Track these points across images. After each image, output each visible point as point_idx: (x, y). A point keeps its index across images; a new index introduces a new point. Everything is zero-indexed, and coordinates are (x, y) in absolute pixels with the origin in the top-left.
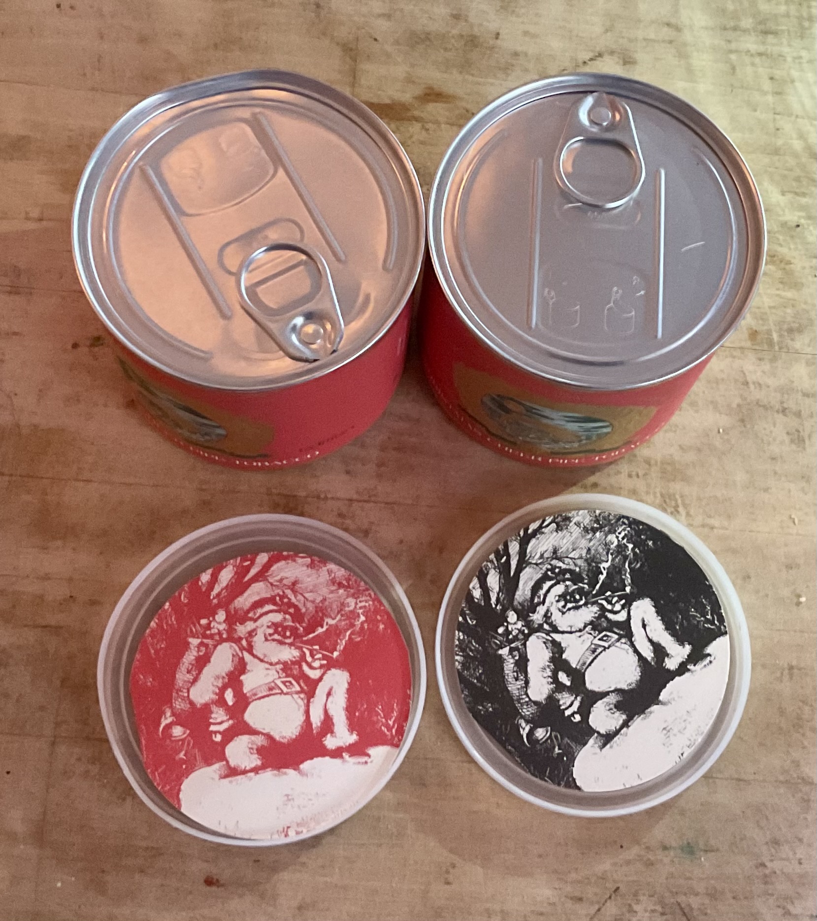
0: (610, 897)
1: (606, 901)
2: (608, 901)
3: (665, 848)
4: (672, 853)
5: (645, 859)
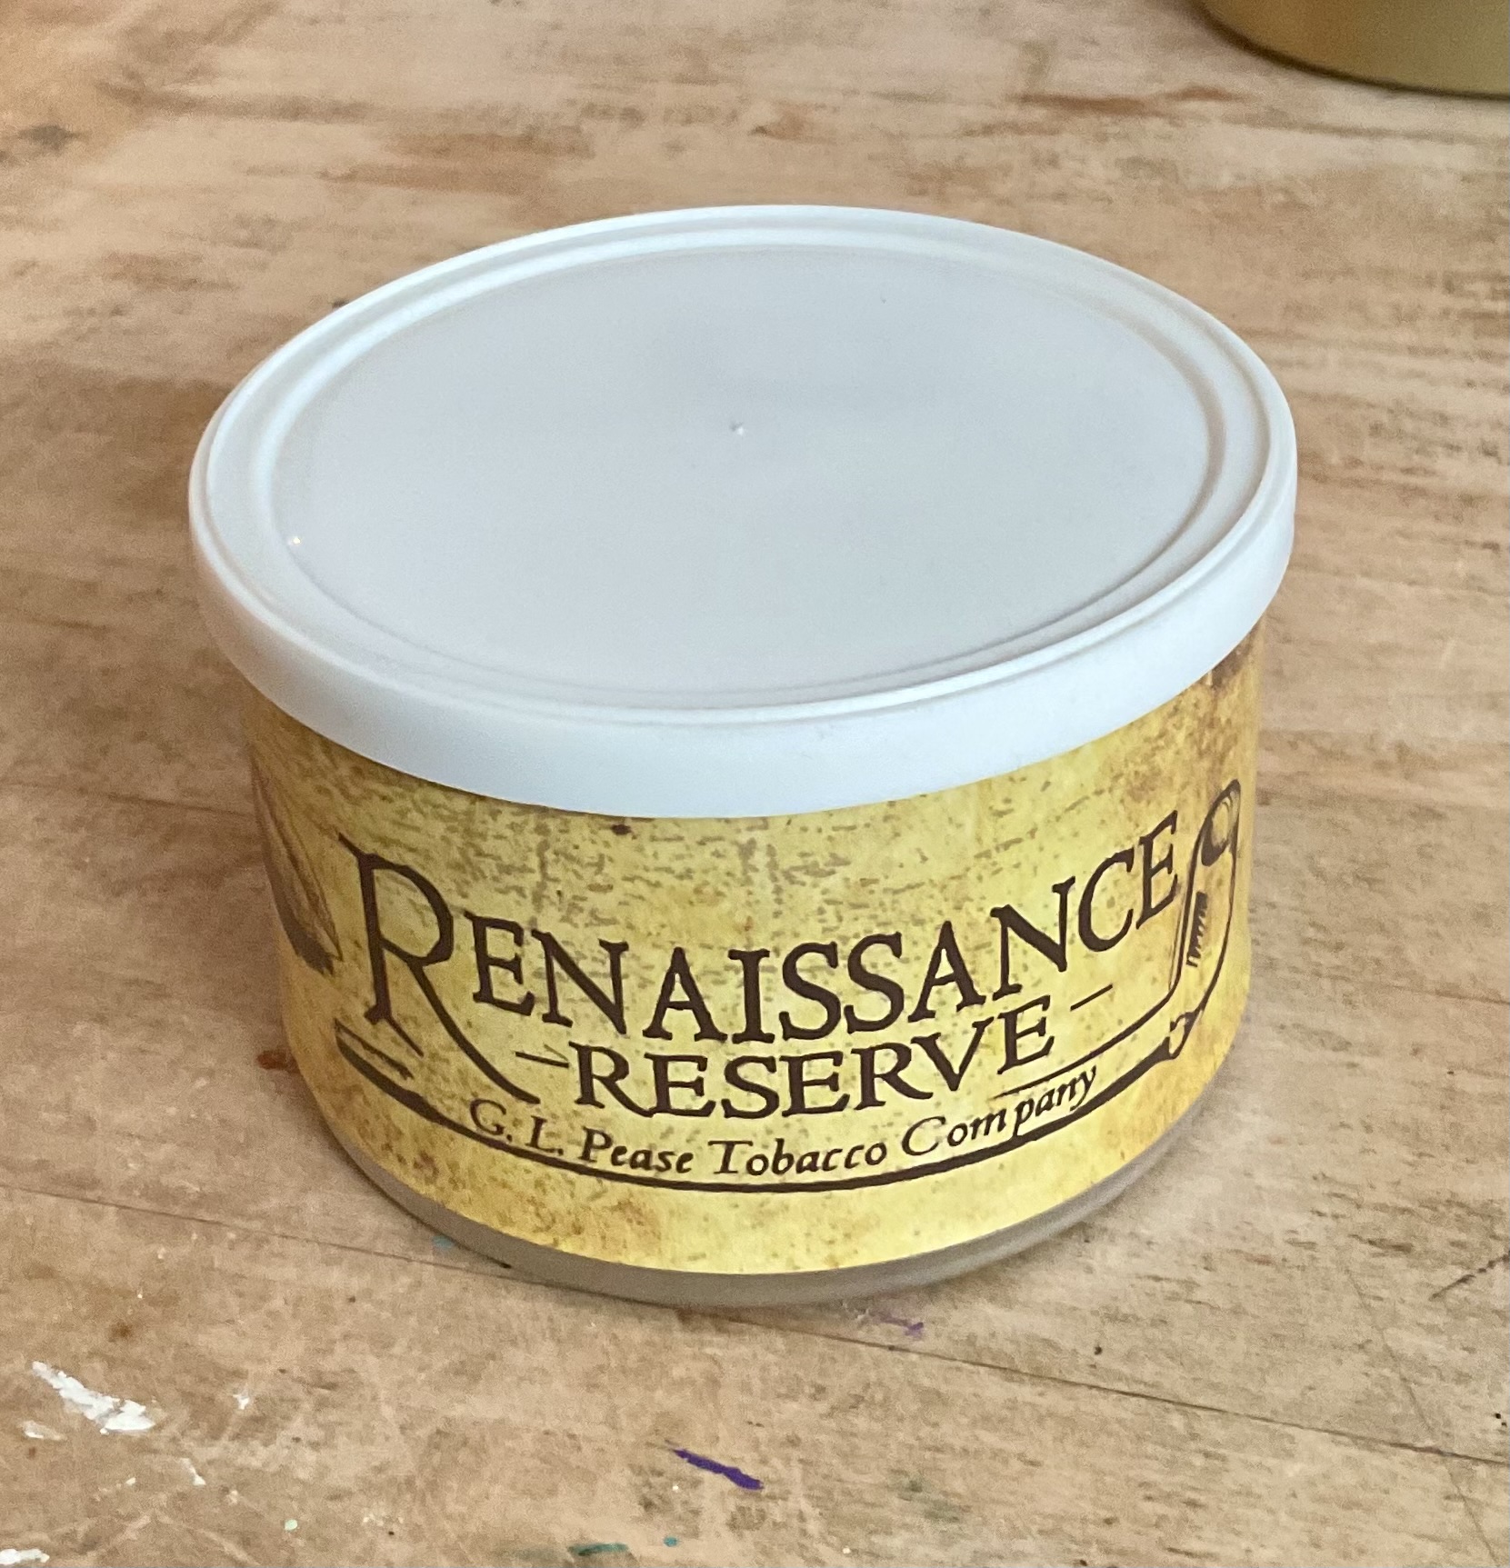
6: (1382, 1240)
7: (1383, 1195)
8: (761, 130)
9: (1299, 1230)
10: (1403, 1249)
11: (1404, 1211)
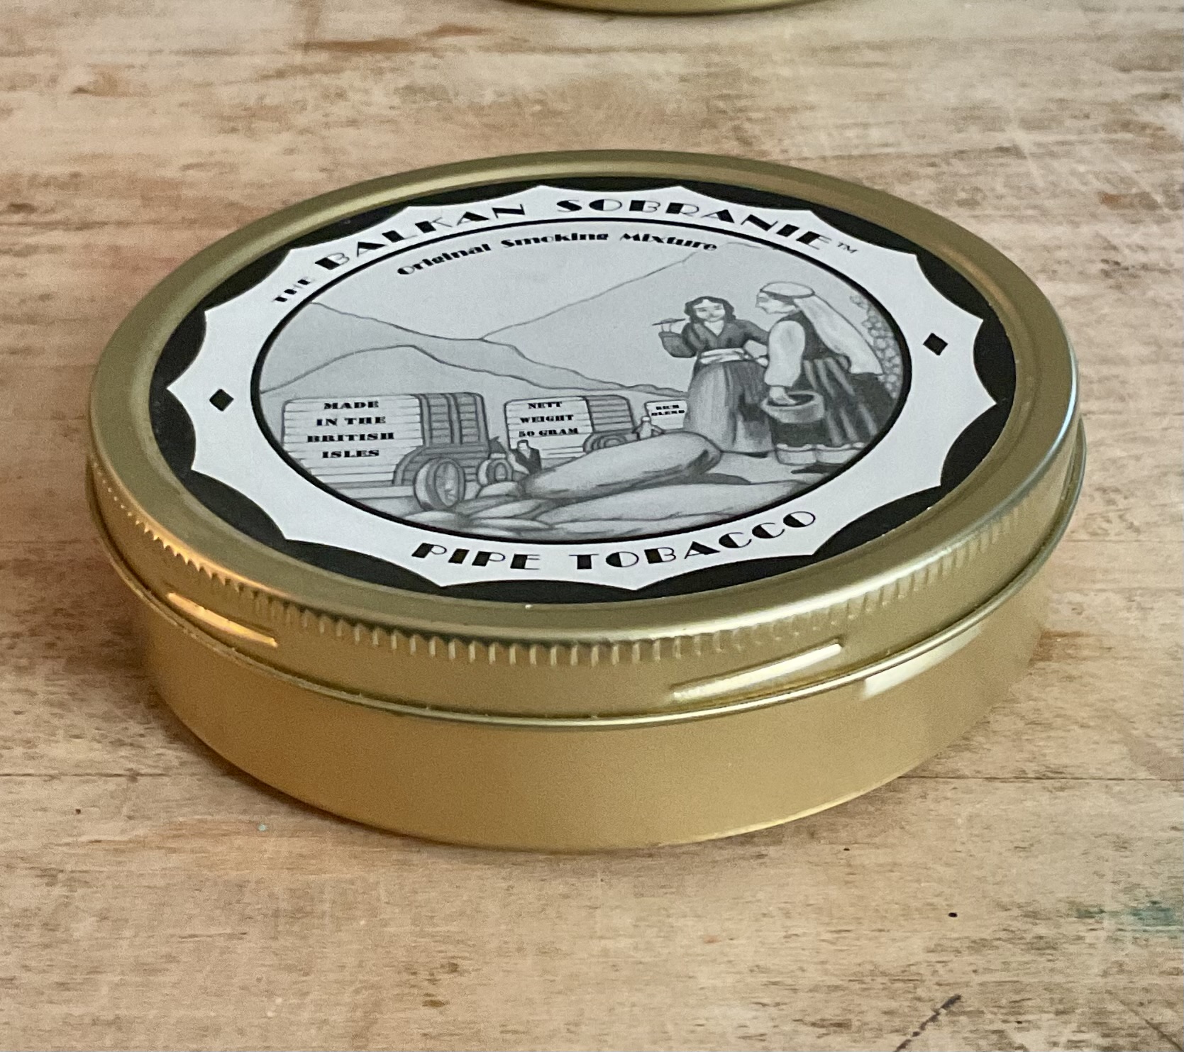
0: (933, 1019)
1: (923, 1027)
2: (930, 1026)
3: (1085, 914)
4: (1108, 923)
5: (1029, 937)
6: (823, 1020)
7: (813, 976)
8: (80, 90)
9: (748, 1023)
10: (841, 1026)
11: (837, 988)
